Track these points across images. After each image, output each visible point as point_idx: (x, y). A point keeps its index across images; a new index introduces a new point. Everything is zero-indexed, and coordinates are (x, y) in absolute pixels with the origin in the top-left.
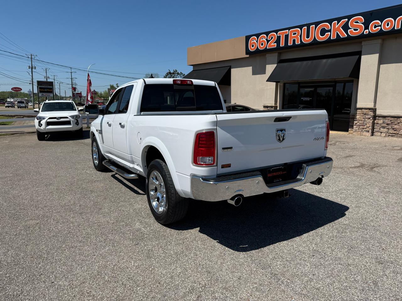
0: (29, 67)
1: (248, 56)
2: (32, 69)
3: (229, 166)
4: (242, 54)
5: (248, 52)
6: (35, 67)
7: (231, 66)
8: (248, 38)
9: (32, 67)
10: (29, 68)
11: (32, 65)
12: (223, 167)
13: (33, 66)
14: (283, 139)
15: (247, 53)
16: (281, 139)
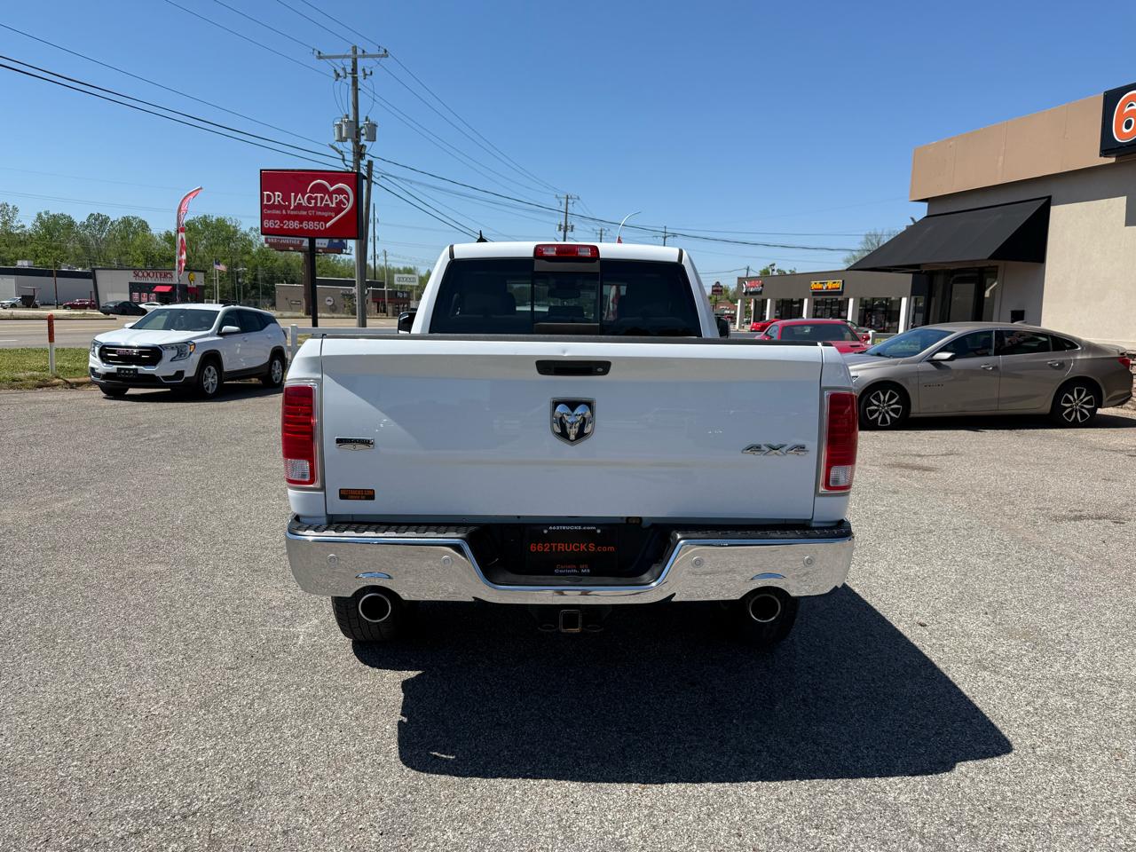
0: (560, 225)
1: (1113, 160)
2: (565, 232)
3: (369, 495)
4: (1090, 156)
5: (1108, 146)
6: (572, 227)
7: (1050, 198)
8: (1111, 99)
9: (566, 226)
10: (560, 230)
11: (566, 223)
12: (345, 495)
13: (568, 224)
14: (581, 435)
15: (1105, 152)
16: (573, 432)
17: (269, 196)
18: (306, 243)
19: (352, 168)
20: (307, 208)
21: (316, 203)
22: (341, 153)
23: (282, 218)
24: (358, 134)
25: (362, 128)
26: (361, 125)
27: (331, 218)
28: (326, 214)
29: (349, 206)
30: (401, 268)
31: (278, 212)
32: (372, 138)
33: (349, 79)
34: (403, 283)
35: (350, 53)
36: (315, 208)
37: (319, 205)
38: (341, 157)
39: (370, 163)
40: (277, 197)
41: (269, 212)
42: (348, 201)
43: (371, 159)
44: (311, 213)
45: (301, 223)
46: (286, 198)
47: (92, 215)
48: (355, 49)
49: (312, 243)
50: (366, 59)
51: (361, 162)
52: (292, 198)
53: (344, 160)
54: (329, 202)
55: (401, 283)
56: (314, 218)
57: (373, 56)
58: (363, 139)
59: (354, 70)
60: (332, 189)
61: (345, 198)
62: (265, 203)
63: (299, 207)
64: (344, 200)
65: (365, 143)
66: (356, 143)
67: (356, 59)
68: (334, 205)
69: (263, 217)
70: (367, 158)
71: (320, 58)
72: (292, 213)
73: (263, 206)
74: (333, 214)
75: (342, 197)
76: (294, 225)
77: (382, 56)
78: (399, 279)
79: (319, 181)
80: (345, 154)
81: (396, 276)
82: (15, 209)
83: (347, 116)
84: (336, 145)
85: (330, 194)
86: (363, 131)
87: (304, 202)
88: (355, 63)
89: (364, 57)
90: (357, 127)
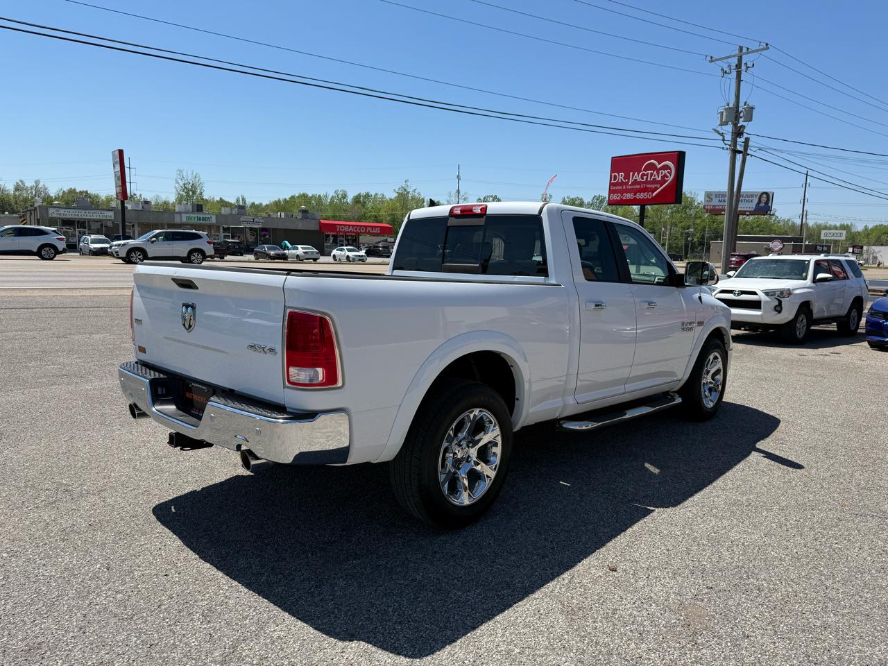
17: (615, 176)
18: (636, 208)
19: (730, 146)
20: (640, 183)
21: (647, 178)
22: (722, 135)
23: (622, 192)
24: (737, 118)
25: (741, 112)
26: (740, 109)
27: (657, 189)
28: (653, 186)
29: (670, 178)
30: (838, 225)
31: (620, 188)
32: (749, 118)
33: (734, 74)
34: (829, 238)
35: (737, 52)
36: (647, 182)
37: (649, 179)
38: (721, 138)
39: (747, 140)
40: (621, 176)
41: (614, 188)
42: (670, 174)
43: (748, 136)
44: (643, 186)
45: (635, 195)
46: (627, 177)
47: (595, 196)
48: (741, 48)
49: (642, 210)
50: (750, 54)
51: (738, 139)
52: (631, 176)
53: (723, 140)
54: (656, 177)
55: (827, 238)
56: (645, 190)
57: (757, 51)
58: (741, 123)
59: (739, 66)
60: (659, 166)
61: (668, 172)
62: (612, 181)
63: (635, 182)
64: (668, 175)
65: (745, 124)
66: (735, 125)
67: (741, 57)
68: (660, 179)
69: (611, 192)
70: (745, 136)
71: (711, 61)
72: (630, 187)
73: (611, 184)
74: (658, 186)
75: (666, 171)
76: (630, 196)
77: (763, 49)
78: (826, 235)
79: (652, 161)
80: (725, 135)
81: (823, 232)
82: (551, 196)
83: (728, 105)
84: (719, 129)
85: (658, 171)
86: (741, 115)
87: (639, 179)
88: (740, 60)
89: (748, 53)
90: (737, 111)
